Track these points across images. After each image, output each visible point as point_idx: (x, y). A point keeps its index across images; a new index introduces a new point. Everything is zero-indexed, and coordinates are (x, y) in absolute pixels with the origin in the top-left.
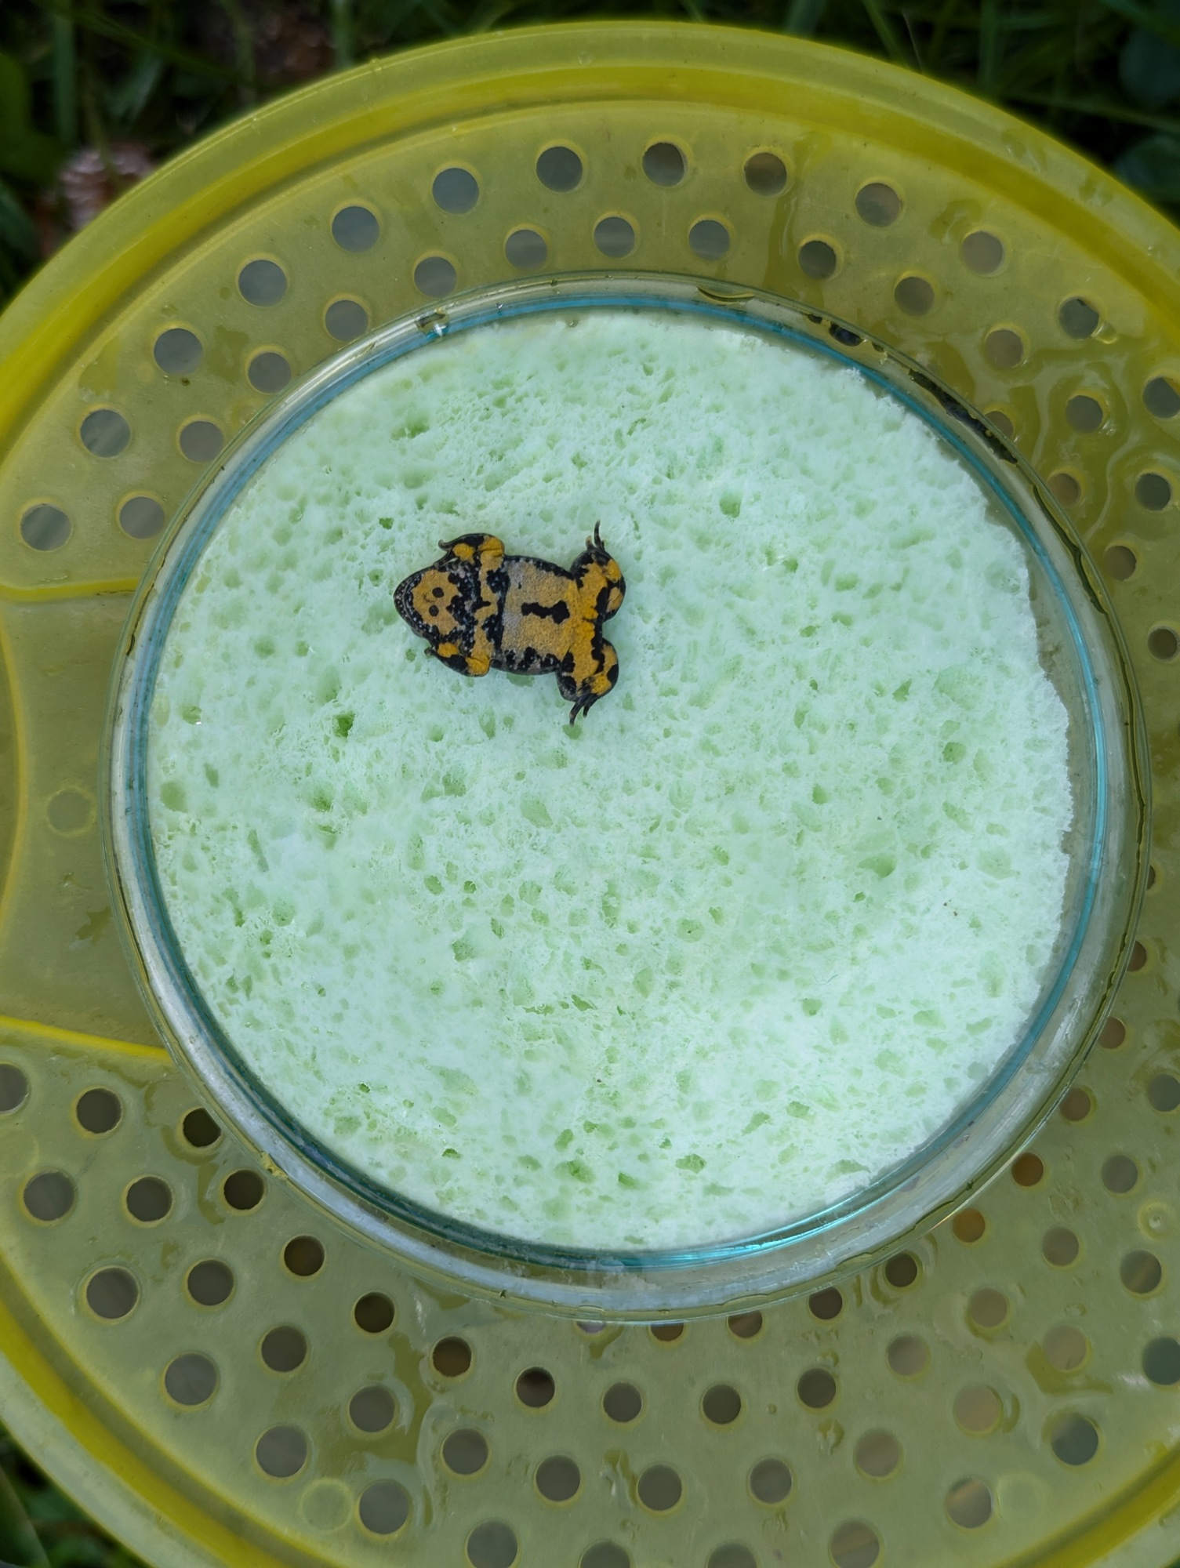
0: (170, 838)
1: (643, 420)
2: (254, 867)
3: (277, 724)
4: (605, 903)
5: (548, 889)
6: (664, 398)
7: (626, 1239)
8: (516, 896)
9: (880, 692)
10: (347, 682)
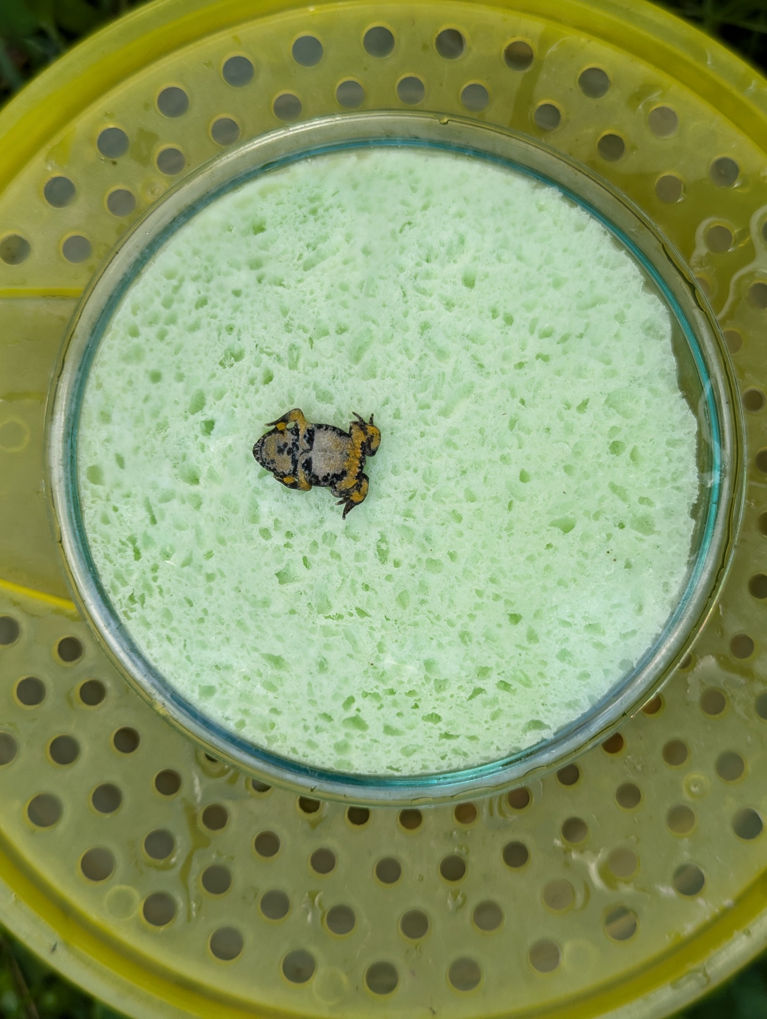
0: (93, 502)
1: (410, 223)
2: (148, 521)
3: (162, 427)
4: (378, 547)
5: (341, 537)
6: (425, 208)
7: (388, 768)
8: (320, 541)
9: (569, 407)
10: (210, 399)
